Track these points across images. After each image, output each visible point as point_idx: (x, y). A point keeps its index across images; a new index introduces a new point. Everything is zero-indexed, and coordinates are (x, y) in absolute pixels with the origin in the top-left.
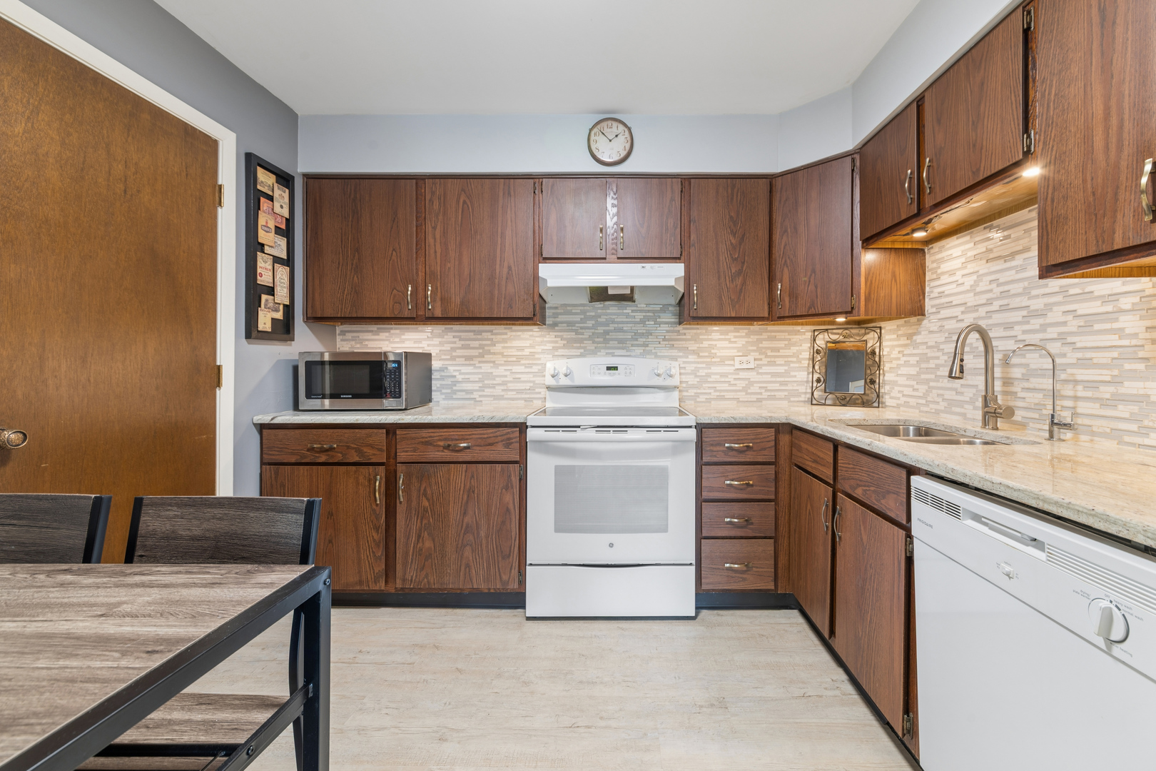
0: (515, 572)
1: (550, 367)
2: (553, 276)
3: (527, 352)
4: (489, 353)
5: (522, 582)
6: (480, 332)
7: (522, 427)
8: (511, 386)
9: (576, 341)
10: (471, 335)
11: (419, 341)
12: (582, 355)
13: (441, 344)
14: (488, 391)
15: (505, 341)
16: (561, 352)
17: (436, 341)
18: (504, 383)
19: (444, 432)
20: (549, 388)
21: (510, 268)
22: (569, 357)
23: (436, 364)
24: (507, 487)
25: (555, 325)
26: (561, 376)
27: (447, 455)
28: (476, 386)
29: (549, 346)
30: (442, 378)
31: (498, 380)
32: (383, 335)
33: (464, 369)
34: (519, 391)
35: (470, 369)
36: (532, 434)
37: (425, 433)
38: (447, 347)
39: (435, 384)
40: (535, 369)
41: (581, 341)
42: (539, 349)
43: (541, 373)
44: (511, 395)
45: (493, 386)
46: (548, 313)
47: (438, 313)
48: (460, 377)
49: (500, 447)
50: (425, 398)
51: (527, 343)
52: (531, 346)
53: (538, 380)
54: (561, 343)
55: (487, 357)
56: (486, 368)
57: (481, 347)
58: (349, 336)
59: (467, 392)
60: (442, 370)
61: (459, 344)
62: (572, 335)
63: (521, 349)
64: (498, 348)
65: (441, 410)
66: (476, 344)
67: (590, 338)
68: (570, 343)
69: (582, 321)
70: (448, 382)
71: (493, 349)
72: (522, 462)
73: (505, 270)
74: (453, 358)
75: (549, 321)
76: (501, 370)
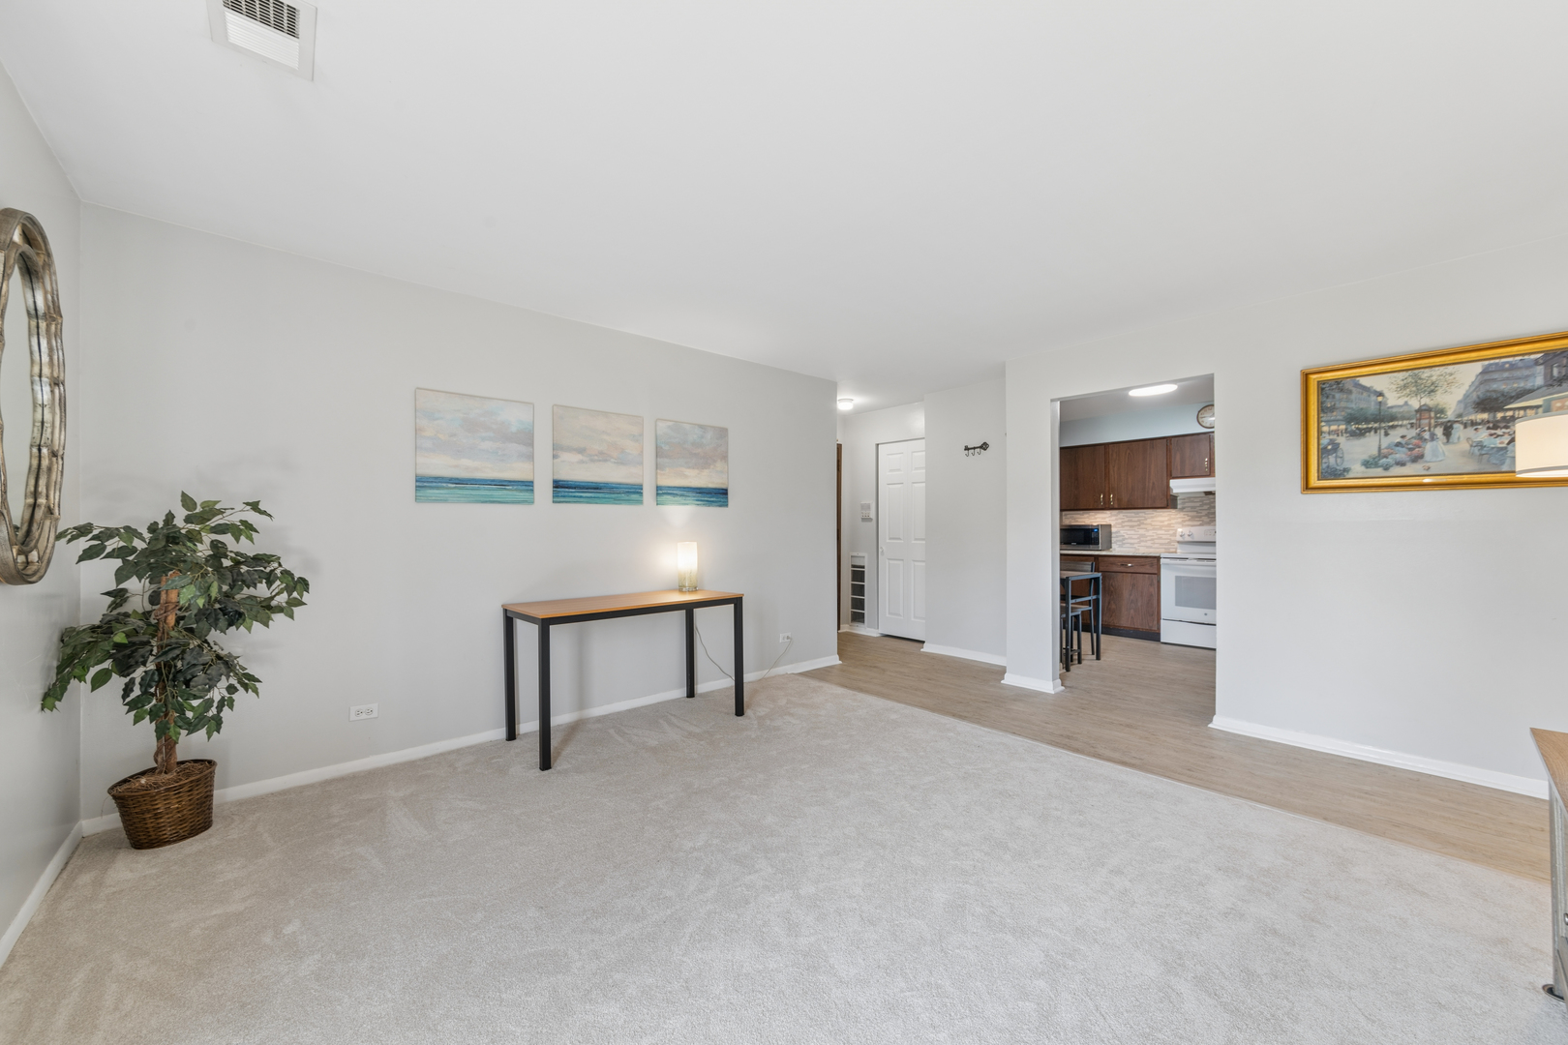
0: (1155, 622)
1: (1180, 530)
2: (1178, 486)
3: (1166, 523)
4: (1143, 524)
5: (1159, 629)
6: (1138, 513)
7: (1158, 558)
8: (1156, 541)
9: (1197, 517)
10: (1133, 515)
11: (1104, 518)
12: (1201, 525)
13: (1116, 519)
14: (1143, 544)
15: (1152, 517)
16: (1187, 523)
17: (1114, 518)
18: (1152, 540)
19: (1121, 559)
20: (1178, 542)
21: (1153, 483)
22: (1192, 526)
23: (1113, 530)
24: (1151, 585)
25: (1184, 508)
26: (1186, 536)
27: (1122, 569)
28: (1136, 541)
29: (1180, 520)
30: (1117, 537)
31: (1149, 538)
32: (1086, 516)
33: (1129, 532)
34: (1161, 544)
35: (1133, 532)
36: (1162, 561)
37: (1111, 559)
38: (1120, 521)
39: (1113, 540)
40: (1171, 532)
41: (1200, 517)
42: (1173, 521)
43: (1175, 534)
44: (1156, 546)
45: (1146, 541)
46: (1179, 502)
47: (1116, 506)
48: (1127, 536)
49: (1148, 567)
50: (1109, 547)
51: (1166, 519)
52: (1169, 520)
53: (1173, 538)
54: (1187, 518)
55: (1142, 526)
56: (1142, 532)
57: (1139, 521)
58: (1068, 516)
59: (1131, 544)
60: (1116, 532)
61: (1126, 519)
62: (1195, 514)
63: (1163, 522)
64: (1149, 521)
65: (1117, 550)
66: (1136, 519)
67: (1206, 515)
68: (1193, 518)
69: (1201, 506)
70: (1120, 538)
71: (1145, 522)
72: (1158, 574)
73: (1151, 485)
74: (1123, 527)
75: (1179, 507)
76: (1150, 533)
